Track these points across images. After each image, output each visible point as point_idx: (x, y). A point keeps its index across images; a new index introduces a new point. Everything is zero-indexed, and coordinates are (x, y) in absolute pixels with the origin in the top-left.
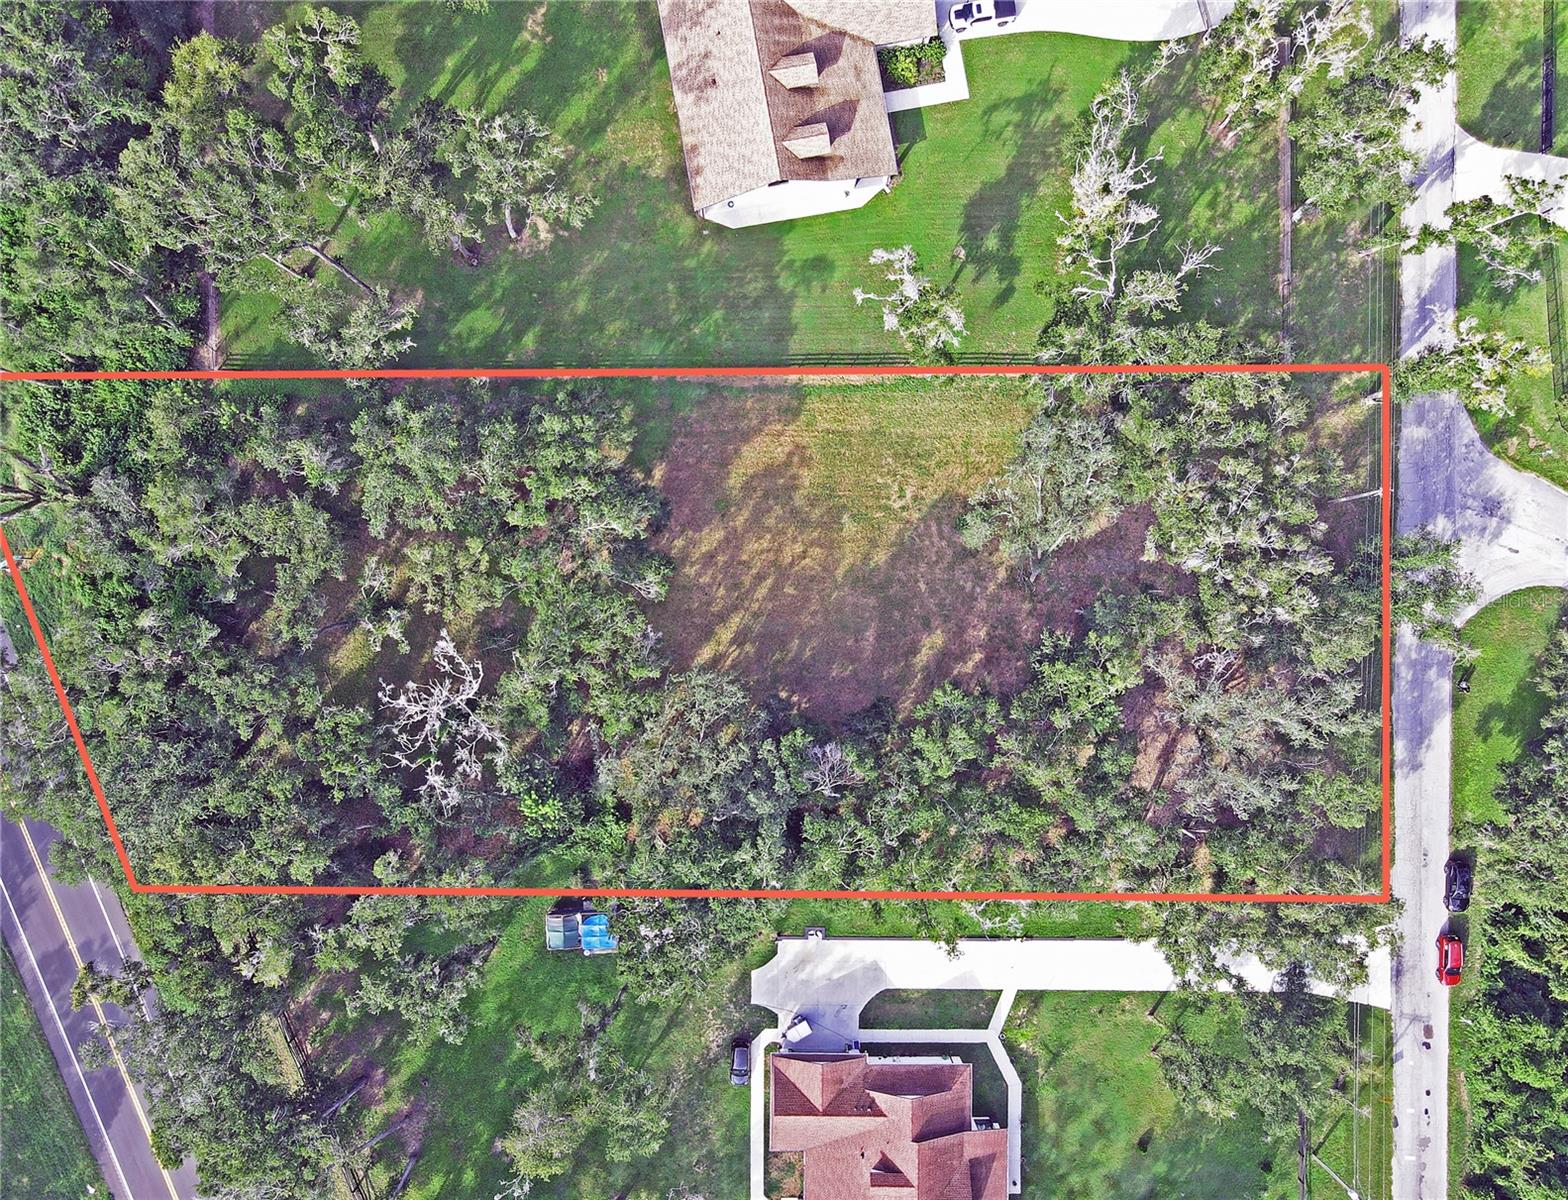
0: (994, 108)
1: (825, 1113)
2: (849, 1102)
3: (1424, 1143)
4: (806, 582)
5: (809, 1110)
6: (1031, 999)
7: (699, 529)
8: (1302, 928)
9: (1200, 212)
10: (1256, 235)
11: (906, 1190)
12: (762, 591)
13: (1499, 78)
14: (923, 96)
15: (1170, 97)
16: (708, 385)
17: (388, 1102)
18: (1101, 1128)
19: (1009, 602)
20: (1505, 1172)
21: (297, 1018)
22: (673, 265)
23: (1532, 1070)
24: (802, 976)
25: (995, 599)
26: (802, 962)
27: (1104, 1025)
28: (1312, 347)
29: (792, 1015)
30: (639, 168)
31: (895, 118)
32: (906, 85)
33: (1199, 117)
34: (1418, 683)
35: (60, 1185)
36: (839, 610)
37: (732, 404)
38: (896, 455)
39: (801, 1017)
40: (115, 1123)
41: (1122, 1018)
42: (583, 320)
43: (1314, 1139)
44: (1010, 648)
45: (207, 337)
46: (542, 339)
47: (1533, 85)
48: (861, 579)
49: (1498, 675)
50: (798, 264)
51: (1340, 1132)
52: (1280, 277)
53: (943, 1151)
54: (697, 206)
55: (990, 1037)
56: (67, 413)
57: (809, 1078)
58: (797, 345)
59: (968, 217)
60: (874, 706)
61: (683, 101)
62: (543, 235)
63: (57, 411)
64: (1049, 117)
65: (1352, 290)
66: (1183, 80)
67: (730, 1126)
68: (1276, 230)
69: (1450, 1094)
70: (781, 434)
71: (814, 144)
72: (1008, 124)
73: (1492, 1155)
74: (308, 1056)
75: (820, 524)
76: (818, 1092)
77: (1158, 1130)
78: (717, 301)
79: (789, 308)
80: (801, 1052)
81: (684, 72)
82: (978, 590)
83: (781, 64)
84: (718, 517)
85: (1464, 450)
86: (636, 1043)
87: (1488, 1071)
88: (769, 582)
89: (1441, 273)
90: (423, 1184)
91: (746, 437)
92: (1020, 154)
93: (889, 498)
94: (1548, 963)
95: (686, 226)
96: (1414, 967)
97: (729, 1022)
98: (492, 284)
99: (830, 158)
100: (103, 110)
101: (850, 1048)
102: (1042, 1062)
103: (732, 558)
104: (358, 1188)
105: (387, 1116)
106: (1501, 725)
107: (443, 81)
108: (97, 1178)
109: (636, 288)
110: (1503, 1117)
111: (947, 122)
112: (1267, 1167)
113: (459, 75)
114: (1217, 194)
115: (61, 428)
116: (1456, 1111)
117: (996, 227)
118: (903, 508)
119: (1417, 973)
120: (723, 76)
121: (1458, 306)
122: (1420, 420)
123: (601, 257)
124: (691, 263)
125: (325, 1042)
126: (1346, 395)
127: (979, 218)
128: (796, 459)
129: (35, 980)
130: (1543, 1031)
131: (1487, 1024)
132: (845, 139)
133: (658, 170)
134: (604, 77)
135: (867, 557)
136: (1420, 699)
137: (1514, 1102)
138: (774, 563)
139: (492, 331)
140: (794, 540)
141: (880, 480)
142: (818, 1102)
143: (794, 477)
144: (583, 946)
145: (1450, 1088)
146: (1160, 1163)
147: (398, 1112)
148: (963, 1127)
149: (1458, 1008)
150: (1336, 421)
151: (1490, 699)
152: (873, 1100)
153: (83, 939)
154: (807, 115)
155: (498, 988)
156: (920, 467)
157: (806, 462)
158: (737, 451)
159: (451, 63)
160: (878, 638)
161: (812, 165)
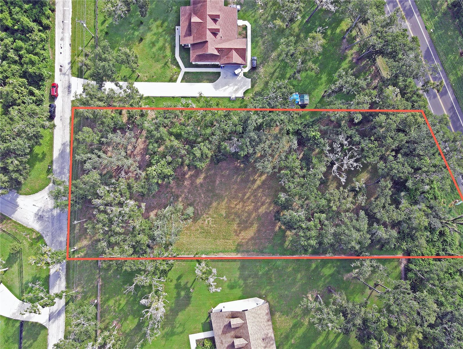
0: (181, 333)
1: (232, 49)
2: (225, 52)
3: (62, 39)
4: (235, 197)
5: (236, 50)
6: (172, 80)
7: (266, 212)
8: (100, 100)
9: (123, 302)
10: (107, 296)
11: (210, 28)
12: (248, 195)
13: (35, 343)
14: (202, 335)
15: (131, 335)
16: (263, 253)
17: (352, 53)
18: (153, 44)
19: (178, 191)
20: (40, 31)
21: (377, 76)
22: (273, 287)
23: (33, 59)
24: (236, 87)
25: (182, 192)
26: (237, 90)
27: (152, 72)
28: (92, 264)
29: (239, 76)
30: (283, 315)
31: (211, 329)
32: (207, 339)
33: (123, 330)
34: (62, 168)
35: (440, 32)
36: (226, 189)
37: (256, 247)
38: (210, 233)
39: (237, 75)
40: (426, 49)
41: (147, 74)
42: (299, 271)
43: (93, 41)
44: (178, 178)
45: (404, 266)
46: (310, 266)
47: (25, 341)
48: (220, 198)
49: (39, 170)
50: (238, 287)
51: (86, 43)
52: (101, 283)
53: (199, 38)
54: (267, 304)
55: (184, 70)
56: (443, 245)
57: (236, 58)
58: (238, 264)
59: (189, 301)
60: (218, 162)
61: (271, 334)
62: (310, 295)
63: (446, 245)
64: (166, 330)
65: (80, 280)
66: (128, 341)
67: (256, 46)
68: (102, 297)
69: (55, 53)
70: (243, 239)
71: (235, 322)
72: (178, 328)
73: (43, 35)
74: (374, 65)
75: (231, 213)
76: (234, 55)
77: (137, 44)
78: (261, 276)
79: (240, 274)
80: (238, 66)
81: (271, 343)
82: (187, 195)
83: (244, 345)
84: (260, 216)
85: (48, 234)
86: (283, 68)
87: (44, 59)
88: (246, 197)
89: (54, 286)
90: (342, 30)
91: (252, 238)
92: (174, 319)
93: (212, 220)
94: (28, 89)
95: (269, 298)
96: (65, 88)
97: (257, 74)
98: (324, 282)
99: (230, 318)
100: (437, 331)
101: (223, 67)
102: (169, 63)
103: (256, 204)
104: (360, 30)
105: (352, 49)
106: (39, 156)
107: (338, 340)
108: (430, 34)
109: (284, 280)
110: (40, 46)
111: (195, 328)
112: (107, 33)
113: (334, 342)
114: (118, 307)
115: (445, 241)
116: (53, 48)
117: (181, 298)
118: (208, 218)
119: (64, 86)
120: (260, 341)
121: (49, 276)
122: (61, 243)
123: (294, 290)
124: (268, 288)
125: (369, 69)
126: (82, 250)
127: (186, 300)
128: (238, 232)
129: (448, 88)
130: (30, 70)
131: (45, 72)
132: (226, 323)
133: (277, 314)
134: (293, 341)
135: (218, 204)
136: (62, 163)
137: (37, 50)
138: (245, 203)
139: (324, 269)
140: (239, 209)
141: (215, 226)
142: (234, 52)
143: (239, 227)
144: (299, 95)
145: (55, 55)
146: (137, 34)
147: (349, 50)
148: (193, 45)
149: (52, 77)
150: (85, 242)
151: (42, 163)
152: (218, 52)
153: (436, 99)
154: (237, 330)
155: (322, 84)
156: (203, 229)
157: (236, 231)
158: (255, 234)
159: (336, 345)
160: (215, 181)
161: (235, 316)
